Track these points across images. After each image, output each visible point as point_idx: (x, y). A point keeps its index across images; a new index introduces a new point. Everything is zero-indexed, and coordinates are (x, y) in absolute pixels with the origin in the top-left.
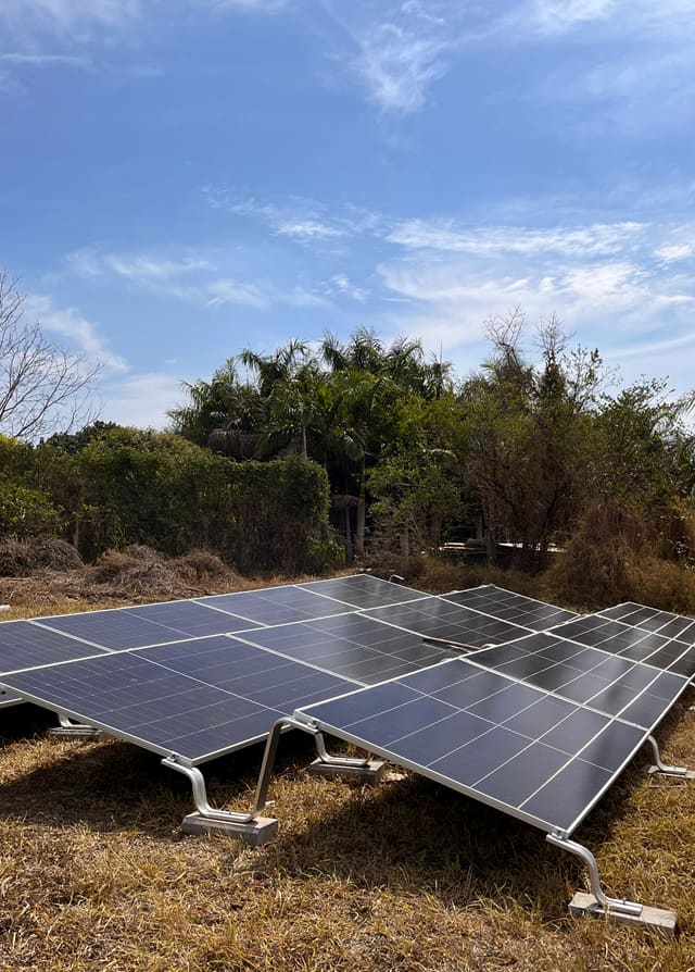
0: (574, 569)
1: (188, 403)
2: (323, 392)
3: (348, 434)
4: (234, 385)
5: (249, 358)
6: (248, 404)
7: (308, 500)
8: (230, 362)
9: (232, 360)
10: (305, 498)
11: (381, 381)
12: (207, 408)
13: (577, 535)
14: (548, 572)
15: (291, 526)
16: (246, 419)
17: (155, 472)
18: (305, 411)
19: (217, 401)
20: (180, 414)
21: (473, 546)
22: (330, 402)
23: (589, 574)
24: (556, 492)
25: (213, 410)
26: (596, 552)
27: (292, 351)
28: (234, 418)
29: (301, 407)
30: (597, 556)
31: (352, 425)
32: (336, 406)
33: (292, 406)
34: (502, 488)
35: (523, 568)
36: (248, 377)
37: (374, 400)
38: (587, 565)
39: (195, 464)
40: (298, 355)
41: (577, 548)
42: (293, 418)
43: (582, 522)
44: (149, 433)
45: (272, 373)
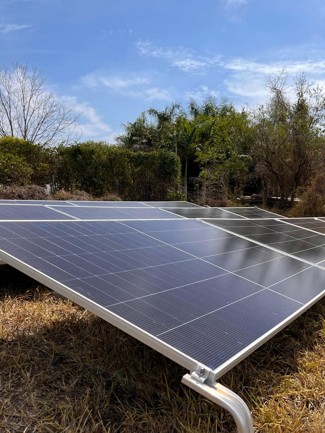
0: (308, 206)
1: (124, 133)
2: (186, 126)
3: (198, 146)
4: (145, 125)
5: (152, 111)
6: (150, 133)
7: (170, 172)
8: (143, 114)
9: (144, 112)
10: (168, 171)
11: (216, 120)
12: (133, 135)
13: (310, 189)
14: (293, 209)
15: (160, 185)
16: (149, 140)
17: (92, 156)
18: (177, 135)
19: (137, 132)
20: (118, 138)
21: (254, 197)
22: (190, 131)
23: (316, 209)
24: (300, 166)
25: (135, 136)
26: (320, 197)
27: (173, 108)
28: (142, 139)
29: (175, 133)
30: (320, 200)
31: (200, 142)
32: (193, 133)
33: (171, 133)
34: (270, 164)
35: (281, 208)
36: (152, 122)
37: (212, 131)
38: (315, 205)
39: (112, 153)
40: (177, 111)
41: (310, 196)
42: (171, 139)
43: (313, 183)
44: (100, 144)
45: (163, 118)
